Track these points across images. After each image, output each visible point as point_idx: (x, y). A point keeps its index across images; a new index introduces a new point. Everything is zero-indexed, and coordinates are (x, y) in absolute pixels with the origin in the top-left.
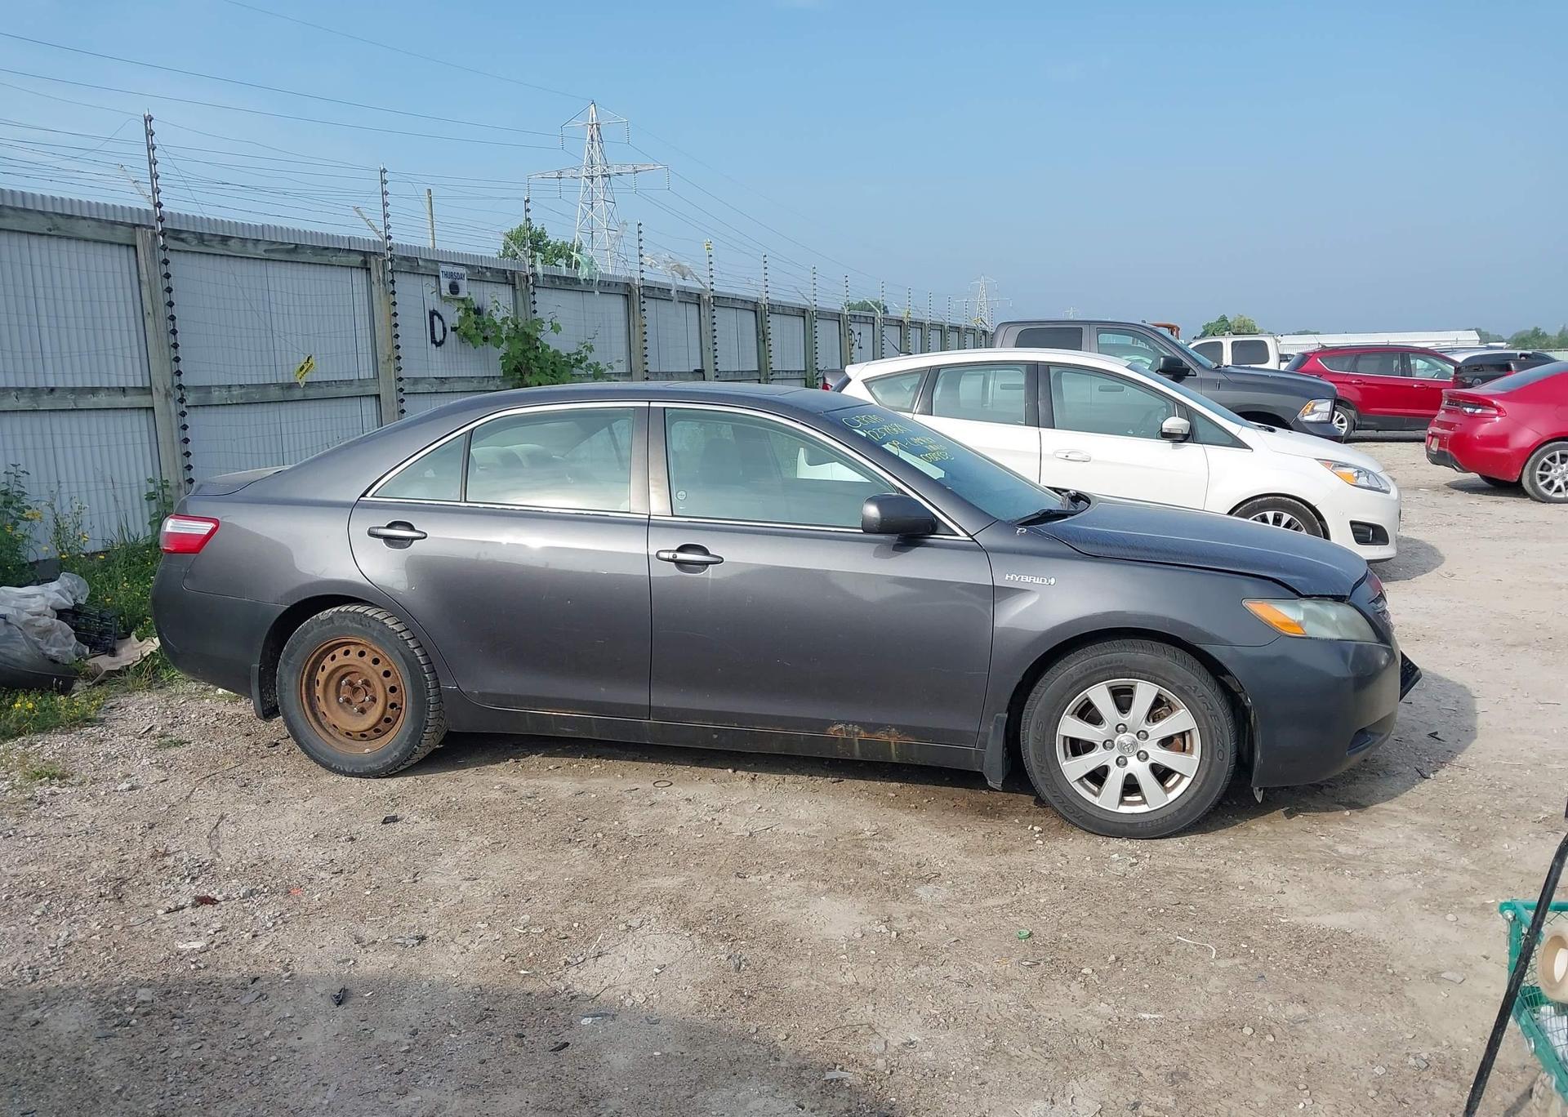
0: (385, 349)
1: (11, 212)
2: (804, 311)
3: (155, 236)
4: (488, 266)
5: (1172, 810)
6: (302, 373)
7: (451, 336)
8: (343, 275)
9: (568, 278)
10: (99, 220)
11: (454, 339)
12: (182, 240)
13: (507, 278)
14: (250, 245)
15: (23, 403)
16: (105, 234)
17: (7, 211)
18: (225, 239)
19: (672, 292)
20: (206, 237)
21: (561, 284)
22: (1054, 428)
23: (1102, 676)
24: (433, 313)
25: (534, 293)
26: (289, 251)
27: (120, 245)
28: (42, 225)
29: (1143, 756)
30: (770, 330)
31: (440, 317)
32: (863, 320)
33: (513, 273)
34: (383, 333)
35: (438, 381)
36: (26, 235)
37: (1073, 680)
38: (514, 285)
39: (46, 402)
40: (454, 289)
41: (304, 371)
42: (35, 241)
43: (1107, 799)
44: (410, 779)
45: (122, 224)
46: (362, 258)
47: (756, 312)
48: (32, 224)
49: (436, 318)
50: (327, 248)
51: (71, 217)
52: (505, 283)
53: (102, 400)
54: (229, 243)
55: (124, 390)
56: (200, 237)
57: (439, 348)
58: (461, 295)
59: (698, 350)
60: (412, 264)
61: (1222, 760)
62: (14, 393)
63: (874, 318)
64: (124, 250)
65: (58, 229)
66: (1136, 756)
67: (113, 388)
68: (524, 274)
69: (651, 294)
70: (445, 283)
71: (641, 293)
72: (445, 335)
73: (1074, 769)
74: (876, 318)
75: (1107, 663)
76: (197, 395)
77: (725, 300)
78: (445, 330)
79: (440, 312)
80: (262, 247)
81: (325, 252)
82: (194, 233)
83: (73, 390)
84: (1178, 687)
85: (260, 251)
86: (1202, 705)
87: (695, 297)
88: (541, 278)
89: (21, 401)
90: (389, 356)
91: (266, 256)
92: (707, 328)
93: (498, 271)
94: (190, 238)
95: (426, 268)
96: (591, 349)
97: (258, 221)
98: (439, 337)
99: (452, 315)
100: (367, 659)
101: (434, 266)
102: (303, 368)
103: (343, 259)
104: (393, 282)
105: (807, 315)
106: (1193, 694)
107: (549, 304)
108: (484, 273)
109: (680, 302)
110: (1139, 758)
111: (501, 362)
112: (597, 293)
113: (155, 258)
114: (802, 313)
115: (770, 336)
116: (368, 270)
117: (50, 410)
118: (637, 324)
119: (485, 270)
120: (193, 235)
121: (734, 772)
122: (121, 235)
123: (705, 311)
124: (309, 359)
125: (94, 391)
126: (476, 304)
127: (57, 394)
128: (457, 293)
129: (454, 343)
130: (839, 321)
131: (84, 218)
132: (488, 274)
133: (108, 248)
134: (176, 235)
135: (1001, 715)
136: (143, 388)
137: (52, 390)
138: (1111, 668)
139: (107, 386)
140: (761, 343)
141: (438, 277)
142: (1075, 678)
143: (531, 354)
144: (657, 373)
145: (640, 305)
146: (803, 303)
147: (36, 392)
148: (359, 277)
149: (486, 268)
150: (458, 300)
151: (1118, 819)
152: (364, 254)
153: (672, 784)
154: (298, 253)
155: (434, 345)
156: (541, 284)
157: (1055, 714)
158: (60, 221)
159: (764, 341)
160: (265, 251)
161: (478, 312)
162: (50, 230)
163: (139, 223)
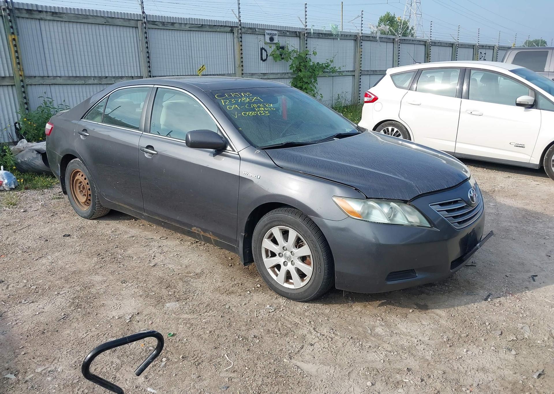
0: (238, 62)
1: (92, 17)
2: (453, 44)
3: (142, 24)
4: (289, 30)
7: (270, 58)
8: (224, 35)
9: (326, 34)
10: (124, 19)
11: (271, 59)
12: (156, 25)
13: (296, 34)
14: (183, 25)
15: (96, 82)
16: (126, 24)
17: (90, 17)
18: (173, 24)
19: (377, 38)
20: (165, 23)
21: (322, 36)
22: (469, 99)
23: (275, 223)
24: (262, 49)
25: (307, 40)
26: (199, 27)
27: (133, 27)
28: (103, 21)
30: (431, 53)
31: (265, 51)
32: (487, 48)
33: (300, 33)
34: (238, 56)
35: (262, 75)
36: (97, 25)
38: (300, 38)
39: (104, 81)
40: (272, 39)
41: (201, 70)
42: (101, 27)
43: (279, 278)
45: (133, 20)
46: (231, 29)
47: (425, 45)
48: (99, 21)
49: (263, 51)
50: (216, 25)
51: (113, 18)
52: (296, 37)
54: (175, 25)
55: (132, 77)
56: (163, 24)
57: (264, 62)
58: (274, 42)
59: (392, 61)
60: (253, 30)
61: (320, 272)
62: (93, 78)
63: (494, 47)
64: (134, 29)
65: (108, 22)
66: (291, 262)
67: (128, 77)
68: (304, 33)
69: (368, 39)
70: (267, 38)
71: (361, 39)
72: (267, 57)
73: (269, 262)
75: (277, 218)
77: (408, 41)
78: (267, 55)
79: (265, 48)
80: (188, 26)
81: (214, 27)
82: (161, 22)
83: (114, 77)
85: (187, 27)
87: (392, 41)
88: (312, 34)
90: (239, 65)
91: (190, 29)
92: (396, 52)
93: (293, 32)
94: (159, 24)
95: (259, 32)
96: (332, 61)
97: (188, 17)
98: (264, 57)
99: (271, 49)
100: (83, 178)
101: (263, 31)
103: (222, 29)
104: (241, 37)
105: (454, 46)
107: (313, 44)
108: (286, 33)
109: (380, 41)
110: (292, 264)
111: (290, 67)
112: (339, 39)
113: (142, 31)
114: (452, 45)
115: (430, 55)
116: (234, 33)
117: (106, 84)
118: (358, 51)
119: (286, 32)
120: (160, 23)
122: (133, 23)
123: (396, 46)
124: (203, 66)
125: (122, 77)
126: (281, 45)
127: (108, 79)
128: (273, 41)
130: (474, 48)
131: (118, 18)
132: (288, 33)
133: (128, 29)
134: (154, 23)
135: (242, 234)
136: (140, 77)
137: (106, 77)
138: (278, 221)
139: (127, 76)
140: (426, 58)
141: (264, 35)
142: (266, 222)
143: (302, 64)
144: (368, 71)
145: (360, 43)
146: (452, 41)
147: (100, 78)
148: (229, 36)
149: (287, 31)
150: (274, 43)
152: (232, 27)
154: (203, 28)
155: (262, 61)
156: (312, 37)
158: (110, 20)
159: (428, 57)
160: (189, 27)
161: (283, 48)
162: (105, 23)
163: (140, 19)
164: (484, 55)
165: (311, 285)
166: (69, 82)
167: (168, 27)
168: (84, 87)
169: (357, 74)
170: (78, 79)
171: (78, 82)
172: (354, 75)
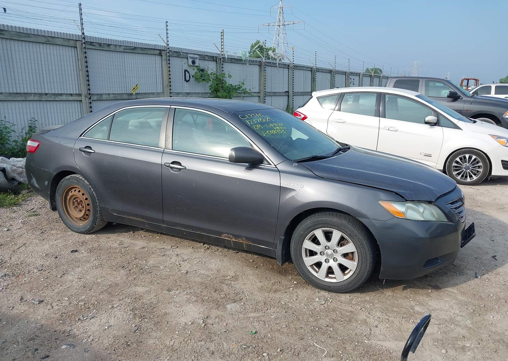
0: (166, 83)
1: (33, 36)
2: (331, 71)
3: (82, 44)
4: (207, 55)
5: (346, 283)
6: (134, 90)
7: (192, 79)
8: (153, 58)
9: (237, 59)
10: (64, 39)
11: (193, 80)
12: (94, 45)
13: (214, 58)
14: (118, 47)
15: (36, 98)
16: (65, 43)
17: (31, 36)
18: (109, 45)
19: (277, 64)
20: (102, 45)
21: (234, 61)
22: (385, 118)
23: (319, 226)
24: (186, 71)
25: (223, 64)
26: (132, 49)
27: (72, 47)
28: (44, 40)
29: (335, 260)
30: (316, 78)
31: (188, 72)
32: (355, 74)
33: (216, 57)
34: (166, 78)
35: (186, 94)
36: (38, 43)
37: (309, 227)
38: (216, 62)
39: (44, 98)
40: (194, 62)
41: (135, 89)
42: (41, 45)
43: (321, 275)
44: (94, 236)
45: (72, 40)
46: (159, 52)
47: (311, 71)
48: (41, 40)
49: (187, 72)
50: (146, 48)
51: (54, 37)
52: (213, 61)
53: (64, 98)
54: (110, 46)
55: (71, 95)
56: (100, 44)
57: (187, 83)
58: (196, 65)
59: (287, 84)
60: (178, 54)
61: (366, 266)
62: (33, 95)
63: (360, 74)
64: (73, 49)
65: (49, 41)
66: (333, 259)
67: (68, 94)
68: (220, 58)
69: (269, 65)
70: (190, 61)
71: (265, 64)
72: (190, 78)
73: (309, 261)
74: (361, 74)
75: (321, 221)
76: (97, 97)
77: (299, 67)
78: (190, 77)
79: (188, 70)
80: (122, 48)
81: (145, 50)
82: (98, 43)
83: (54, 94)
84: (349, 234)
85: (121, 49)
86: (358, 243)
87: (287, 67)
88: (226, 59)
89: (36, 97)
90: (167, 85)
91: (124, 51)
92: (291, 76)
93: (211, 57)
94: (96, 45)
95: (183, 55)
96: (243, 84)
97: (122, 39)
98: (187, 79)
99: (193, 72)
100: (81, 193)
101: (186, 55)
102: (134, 89)
103: (152, 52)
104: (169, 60)
105: (332, 73)
106: (354, 237)
107: (229, 68)
108: (205, 57)
109: (279, 67)
110: (334, 260)
111: (209, 88)
112: (248, 64)
113: (82, 51)
114: (330, 72)
115: (316, 80)
116: (162, 56)
117: (46, 101)
118: (263, 75)
119: (205, 56)
120: (97, 44)
121: (203, 245)
122: (72, 43)
123: (291, 71)
124: (137, 85)
125: (61, 95)
126: (201, 68)
127: (48, 96)
128: (195, 64)
129: (193, 82)
130: (346, 75)
131: (58, 38)
132: (207, 57)
133: (67, 48)
134: (91, 43)
135: (281, 237)
136: (79, 94)
137: (47, 94)
138: (323, 223)
139: (66, 93)
140: (313, 82)
141: (188, 58)
142: (309, 226)
143: (220, 85)
144: (270, 92)
145: (264, 68)
146: (331, 68)
147: (41, 94)
148: (158, 58)
149: (206, 55)
150: (195, 66)
151: (324, 284)
152: (160, 50)
153: (178, 247)
154: (136, 50)
155: (186, 82)
156: (226, 61)
157: (301, 239)
158: (50, 39)
159: (314, 81)
160: (123, 49)
161: (202, 70)
162: (46, 42)
163: (78, 39)
164: (353, 81)
165: (355, 278)
166: (10, 98)
167: (104, 48)
168: (24, 103)
169: (262, 95)
170: (18, 95)
171: (19, 99)
172: (260, 96)
